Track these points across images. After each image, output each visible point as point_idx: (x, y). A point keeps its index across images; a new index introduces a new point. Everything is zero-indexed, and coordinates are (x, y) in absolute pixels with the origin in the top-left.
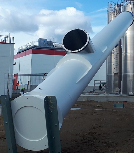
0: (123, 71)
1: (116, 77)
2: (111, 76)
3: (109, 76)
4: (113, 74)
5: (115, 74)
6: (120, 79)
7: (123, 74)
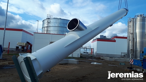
0: (135, 48)
1: (132, 51)
2: (129, 51)
3: (128, 51)
4: (130, 50)
5: (131, 49)
6: (134, 52)
7: (135, 50)
